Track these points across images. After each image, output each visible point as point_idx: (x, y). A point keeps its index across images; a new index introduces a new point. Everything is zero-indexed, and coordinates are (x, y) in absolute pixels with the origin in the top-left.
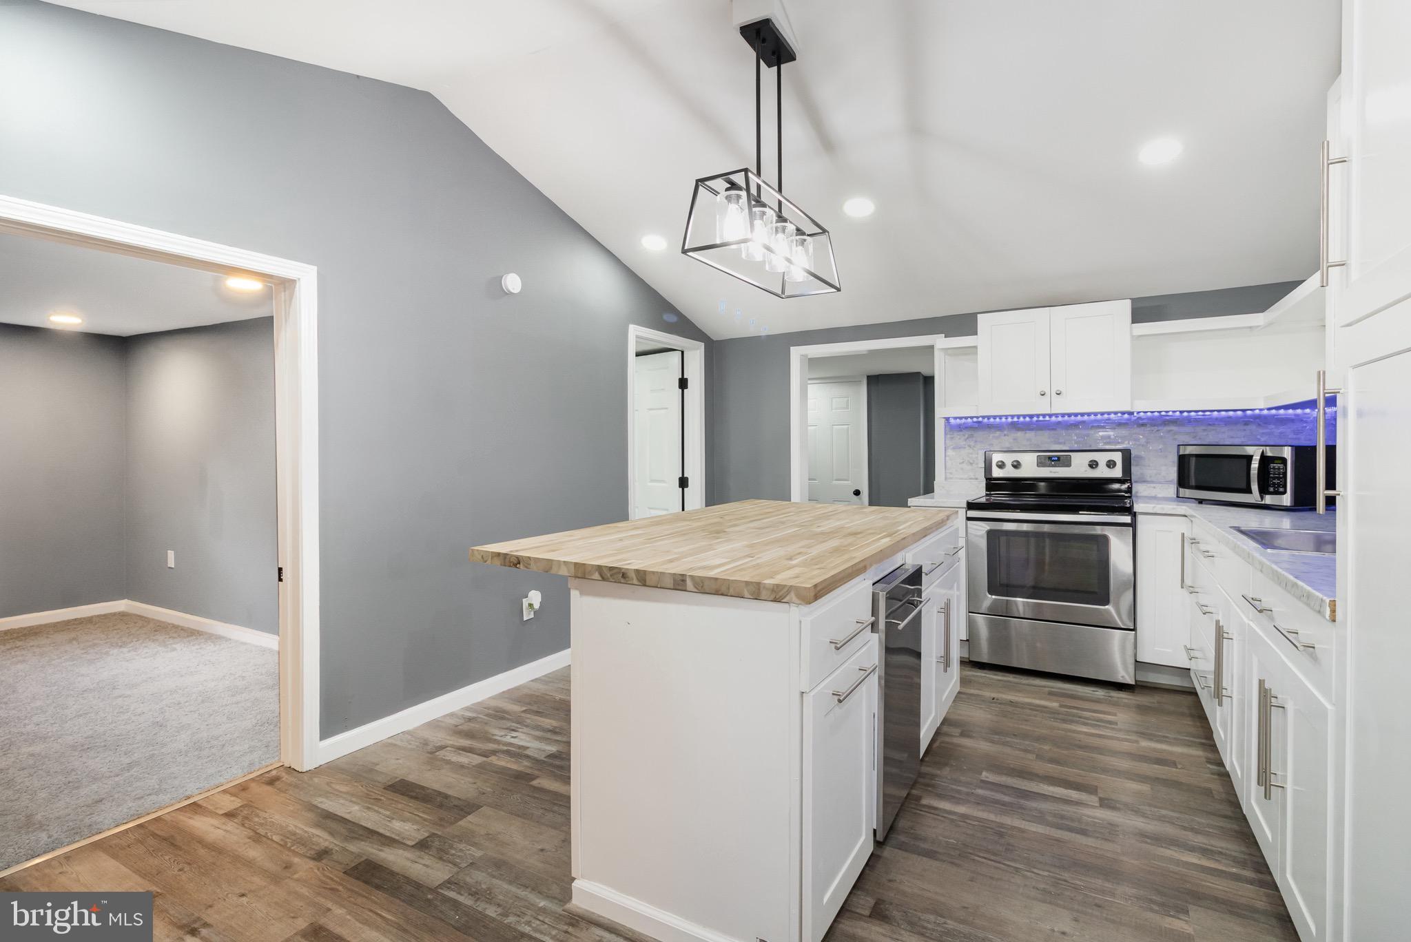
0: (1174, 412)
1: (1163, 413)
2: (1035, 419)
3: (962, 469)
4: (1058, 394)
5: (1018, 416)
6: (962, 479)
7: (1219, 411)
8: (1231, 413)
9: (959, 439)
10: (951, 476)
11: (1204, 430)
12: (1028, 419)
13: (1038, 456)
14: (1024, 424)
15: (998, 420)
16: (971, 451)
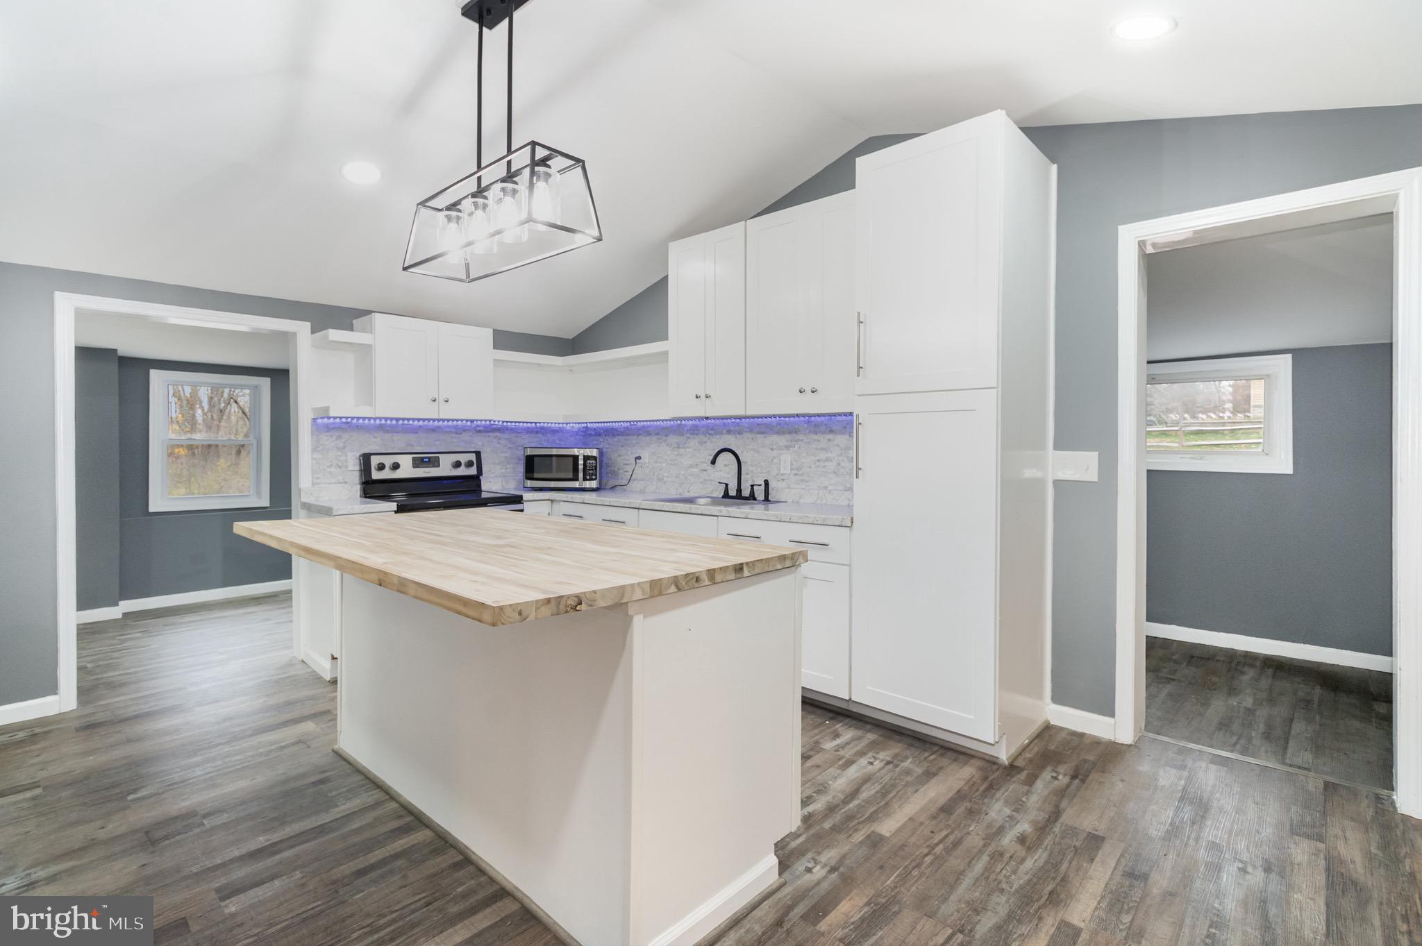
0: (499, 421)
1: (492, 422)
2: (401, 422)
3: (330, 473)
4: (447, 401)
5: (386, 419)
6: (330, 483)
7: (524, 423)
8: (529, 424)
9: (328, 440)
10: (318, 481)
11: (516, 437)
12: (394, 422)
13: (413, 458)
14: (392, 426)
15: (367, 421)
16: (339, 453)
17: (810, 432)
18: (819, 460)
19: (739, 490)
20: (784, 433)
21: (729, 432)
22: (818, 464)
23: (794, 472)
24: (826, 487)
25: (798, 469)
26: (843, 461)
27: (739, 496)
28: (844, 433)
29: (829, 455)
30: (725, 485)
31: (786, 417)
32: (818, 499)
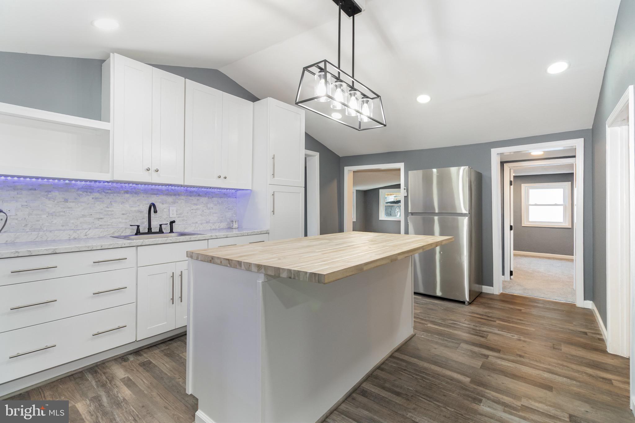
17: (187, 195)
18: (192, 209)
19: (150, 229)
20: (171, 195)
21: (127, 192)
22: (192, 211)
23: (177, 216)
24: (197, 222)
25: (180, 214)
26: (205, 209)
27: (150, 231)
28: (205, 197)
29: (198, 207)
30: (137, 227)
31: (172, 186)
32: (195, 228)
